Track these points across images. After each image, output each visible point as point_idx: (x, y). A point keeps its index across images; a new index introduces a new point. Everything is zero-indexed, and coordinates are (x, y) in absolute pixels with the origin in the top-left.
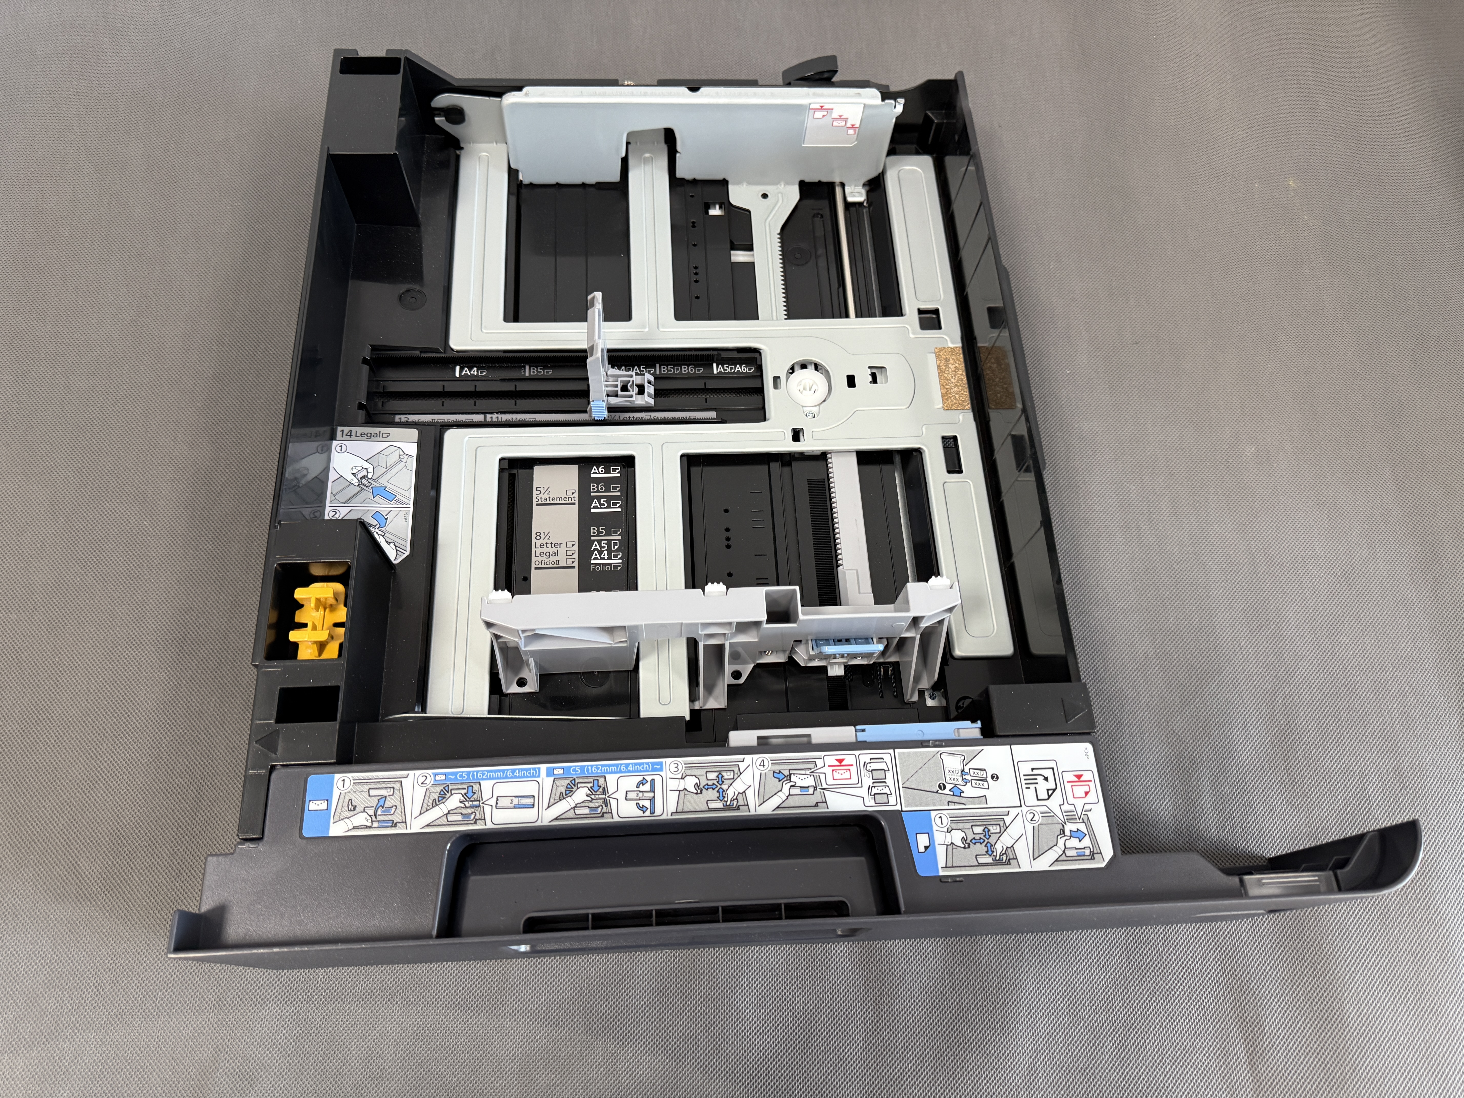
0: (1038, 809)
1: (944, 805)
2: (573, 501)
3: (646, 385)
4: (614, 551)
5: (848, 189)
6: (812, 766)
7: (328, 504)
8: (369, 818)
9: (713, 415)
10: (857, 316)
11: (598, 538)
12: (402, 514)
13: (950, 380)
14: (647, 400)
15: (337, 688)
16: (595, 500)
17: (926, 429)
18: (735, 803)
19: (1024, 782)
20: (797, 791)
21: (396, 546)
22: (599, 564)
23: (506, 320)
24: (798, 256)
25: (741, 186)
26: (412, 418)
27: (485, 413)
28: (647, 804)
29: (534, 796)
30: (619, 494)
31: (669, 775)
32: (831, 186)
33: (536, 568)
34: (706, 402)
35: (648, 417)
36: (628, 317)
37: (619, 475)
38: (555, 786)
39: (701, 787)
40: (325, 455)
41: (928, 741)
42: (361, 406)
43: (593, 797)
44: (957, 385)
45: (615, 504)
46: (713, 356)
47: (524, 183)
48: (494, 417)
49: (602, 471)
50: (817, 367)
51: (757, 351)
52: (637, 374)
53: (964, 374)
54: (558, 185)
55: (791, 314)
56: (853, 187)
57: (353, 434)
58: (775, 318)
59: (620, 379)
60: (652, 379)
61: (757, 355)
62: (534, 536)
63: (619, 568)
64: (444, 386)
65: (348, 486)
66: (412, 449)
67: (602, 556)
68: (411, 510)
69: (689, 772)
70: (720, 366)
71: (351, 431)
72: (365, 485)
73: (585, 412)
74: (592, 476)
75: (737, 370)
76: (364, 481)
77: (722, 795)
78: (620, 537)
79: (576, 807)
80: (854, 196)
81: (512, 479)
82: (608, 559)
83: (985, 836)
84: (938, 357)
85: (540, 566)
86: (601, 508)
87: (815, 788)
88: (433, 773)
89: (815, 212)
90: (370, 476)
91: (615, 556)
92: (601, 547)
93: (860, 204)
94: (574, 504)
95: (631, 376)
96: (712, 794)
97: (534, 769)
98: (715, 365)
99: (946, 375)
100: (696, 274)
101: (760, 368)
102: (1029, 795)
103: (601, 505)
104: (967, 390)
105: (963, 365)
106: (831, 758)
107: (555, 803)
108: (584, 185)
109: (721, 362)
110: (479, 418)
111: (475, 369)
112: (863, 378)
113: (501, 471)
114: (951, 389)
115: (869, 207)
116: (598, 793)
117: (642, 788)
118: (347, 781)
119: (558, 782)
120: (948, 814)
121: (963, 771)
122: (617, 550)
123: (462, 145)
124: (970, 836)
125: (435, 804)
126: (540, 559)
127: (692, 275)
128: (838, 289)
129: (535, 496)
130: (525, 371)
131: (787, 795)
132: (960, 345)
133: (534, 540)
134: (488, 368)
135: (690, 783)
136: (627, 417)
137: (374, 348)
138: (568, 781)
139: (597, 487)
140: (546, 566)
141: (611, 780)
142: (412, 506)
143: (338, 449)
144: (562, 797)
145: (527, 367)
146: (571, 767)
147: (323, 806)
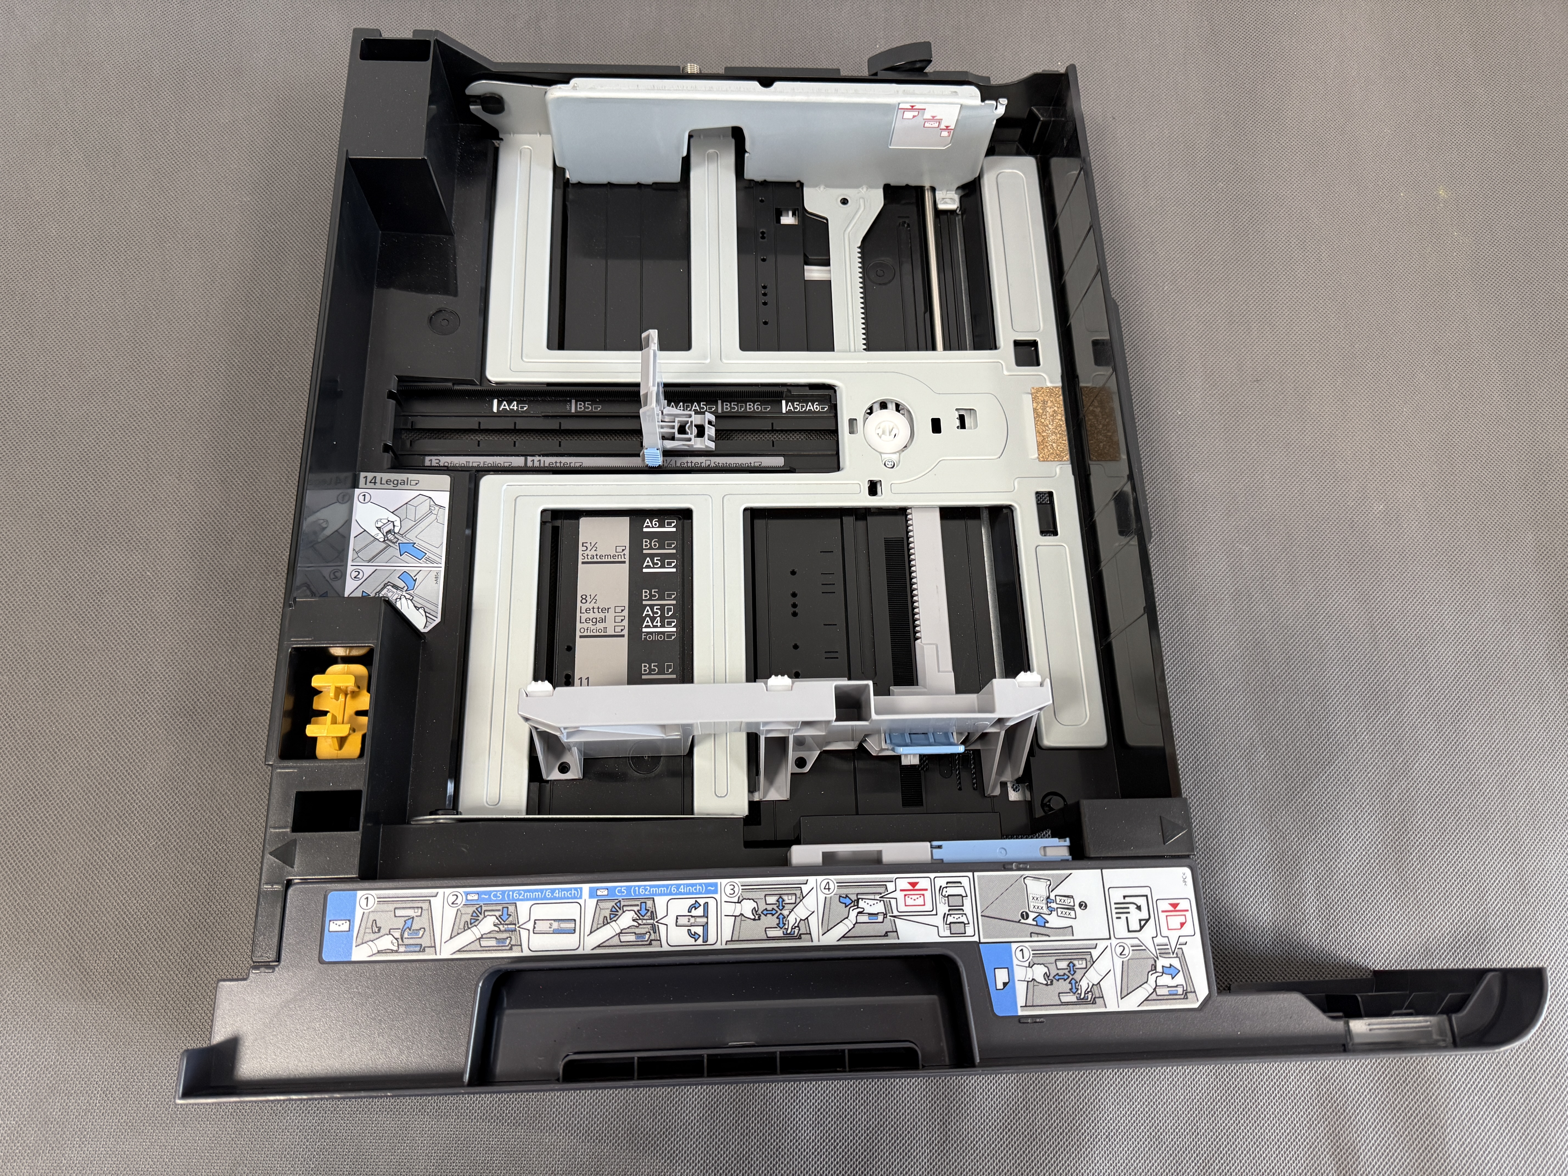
0: (1130, 942)
1: (1026, 936)
2: (623, 560)
3: (707, 425)
4: (668, 618)
5: (939, 195)
6: (882, 890)
7: (350, 563)
8: (395, 941)
9: (779, 461)
10: (945, 349)
11: (651, 603)
12: (433, 574)
13: (1047, 426)
14: (707, 443)
15: (358, 793)
16: (648, 559)
17: (1019, 483)
18: (796, 931)
19: (1114, 911)
20: (864, 918)
21: (425, 612)
22: (651, 633)
23: (549, 347)
24: (880, 273)
25: (817, 188)
26: (445, 460)
27: (526, 456)
28: (699, 930)
29: (575, 920)
30: (674, 551)
31: (725, 898)
32: (920, 190)
33: (581, 637)
34: (773, 446)
35: (708, 463)
36: (688, 346)
37: (674, 530)
38: (598, 908)
39: (760, 912)
40: (348, 504)
41: (1011, 863)
42: (387, 449)
43: (640, 922)
44: (1054, 432)
45: (669, 564)
46: (782, 393)
47: (571, 182)
48: (535, 461)
49: (655, 524)
50: (898, 407)
51: (831, 388)
52: (697, 413)
53: (1063, 419)
54: (610, 185)
55: (871, 345)
56: (944, 192)
57: (378, 480)
58: (852, 349)
59: (677, 419)
60: (713, 418)
61: (831, 392)
62: (579, 599)
63: (673, 637)
64: (479, 423)
65: (373, 541)
66: (443, 499)
67: (654, 624)
68: (443, 570)
69: (746, 895)
70: (790, 403)
71: (375, 477)
72: (391, 541)
73: (638, 455)
74: (645, 530)
75: (808, 408)
76: (390, 536)
77: (782, 922)
78: (674, 602)
79: (621, 933)
80: (946, 203)
81: (556, 531)
82: (661, 627)
83: (1069, 972)
84: (1034, 399)
85: (585, 634)
86: (654, 568)
87: (885, 915)
88: (464, 892)
89: (901, 220)
90: (396, 530)
91: (669, 623)
92: (654, 613)
93: (952, 212)
94: (624, 562)
95: (690, 416)
96: (772, 920)
97: (576, 889)
98: (784, 402)
99: (1043, 421)
100: (765, 294)
101: (834, 408)
102: (1120, 926)
103: (654, 564)
104: (1066, 438)
105: (1063, 409)
106: (903, 881)
107: (598, 929)
108: (639, 185)
109: (791, 399)
110: (518, 461)
111: (515, 403)
112: (949, 423)
113: (543, 523)
114: (1048, 436)
115: (962, 214)
116: (645, 918)
117: (694, 913)
118: (371, 899)
119: (602, 905)
120: (1031, 947)
121: (1048, 898)
122: (671, 617)
123: (501, 136)
124: (1054, 972)
125: (468, 926)
126: (585, 625)
127: (761, 295)
128: (925, 313)
129: (580, 553)
130: (571, 407)
131: (854, 923)
132: (1060, 384)
133: (579, 604)
134: (529, 402)
135: (747, 908)
136: (685, 461)
137: (401, 379)
138: (613, 904)
139: (650, 543)
140: (592, 634)
141: (661, 902)
142: (443, 565)
143: (361, 498)
144: (606, 922)
145: (573, 401)
146: (616, 887)
147: (345, 926)
